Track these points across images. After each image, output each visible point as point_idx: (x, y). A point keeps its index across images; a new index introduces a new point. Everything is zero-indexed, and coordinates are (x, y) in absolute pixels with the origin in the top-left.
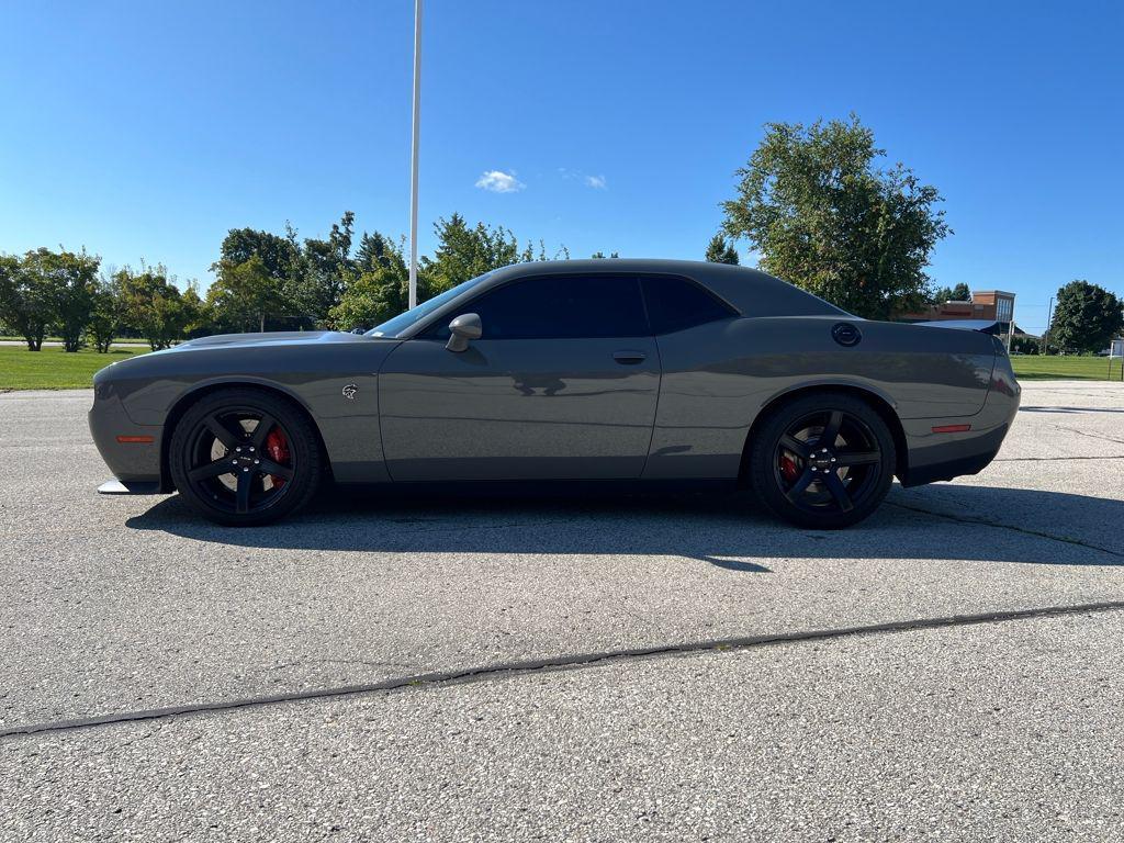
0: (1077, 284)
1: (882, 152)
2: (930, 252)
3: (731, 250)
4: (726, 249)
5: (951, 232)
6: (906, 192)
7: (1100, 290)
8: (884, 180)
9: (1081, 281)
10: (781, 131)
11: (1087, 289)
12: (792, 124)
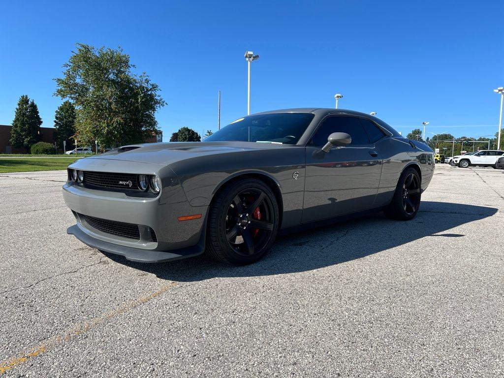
0: (184, 128)
1: (134, 66)
2: (156, 112)
3: (33, 103)
4: (30, 102)
5: (166, 104)
6: (145, 85)
7: (193, 131)
8: (138, 78)
9: (186, 127)
10: (85, 48)
11: (189, 130)
12: (90, 46)
